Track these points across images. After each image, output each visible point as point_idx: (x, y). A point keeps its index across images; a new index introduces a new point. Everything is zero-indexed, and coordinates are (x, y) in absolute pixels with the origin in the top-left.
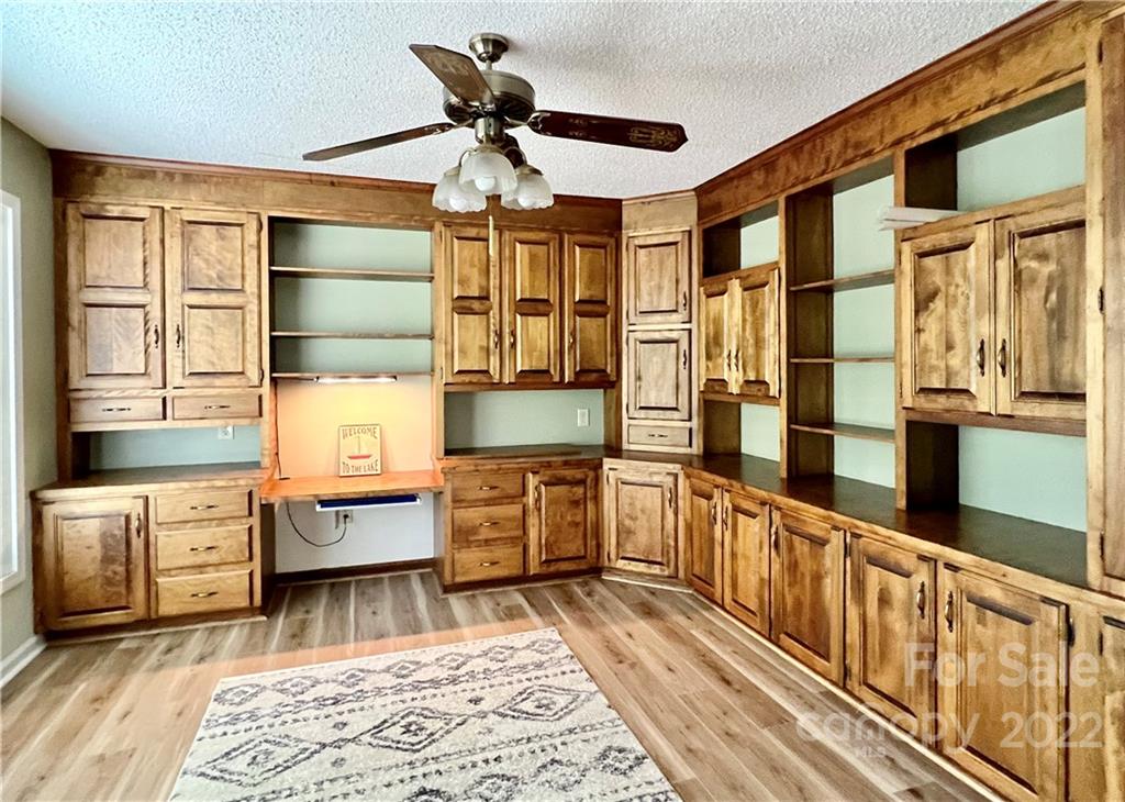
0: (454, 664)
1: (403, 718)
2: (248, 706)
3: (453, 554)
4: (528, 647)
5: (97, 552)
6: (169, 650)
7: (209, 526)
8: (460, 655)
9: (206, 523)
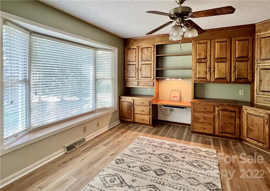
0: (184, 149)
1: (166, 155)
2: (141, 142)
3: (193, 124)
4: (205, 151)
5: (127, 108)
6: (135, 128)
7: (143, 107)
8: (186, 147)
9: (143, 106)
